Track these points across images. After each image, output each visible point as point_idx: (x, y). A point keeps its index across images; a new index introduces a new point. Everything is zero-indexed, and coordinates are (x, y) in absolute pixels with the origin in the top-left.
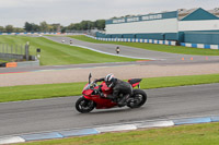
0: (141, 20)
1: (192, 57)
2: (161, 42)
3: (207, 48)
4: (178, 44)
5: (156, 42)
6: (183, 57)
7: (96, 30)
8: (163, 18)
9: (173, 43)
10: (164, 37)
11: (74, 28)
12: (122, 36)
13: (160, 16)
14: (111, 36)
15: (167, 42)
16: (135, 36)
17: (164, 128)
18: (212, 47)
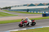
0: (19, 6)
1: (30, 14)
2: (23, 11)
3: (34, 12)
4: (27, 12)
5: (22, 11)
6: (28, 14)
7: (9, 9)
8: (24, 6)
9: (26, 11)
10: (24, 10)
11: (4, 8)
12: (15, 10)
13: (23, 6)
14: (12, 10)
15: (25, 11)
16: (18, 10)
17: (24, 30)
18: (35, 12)
